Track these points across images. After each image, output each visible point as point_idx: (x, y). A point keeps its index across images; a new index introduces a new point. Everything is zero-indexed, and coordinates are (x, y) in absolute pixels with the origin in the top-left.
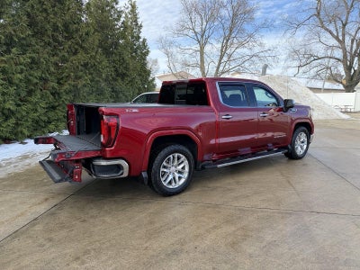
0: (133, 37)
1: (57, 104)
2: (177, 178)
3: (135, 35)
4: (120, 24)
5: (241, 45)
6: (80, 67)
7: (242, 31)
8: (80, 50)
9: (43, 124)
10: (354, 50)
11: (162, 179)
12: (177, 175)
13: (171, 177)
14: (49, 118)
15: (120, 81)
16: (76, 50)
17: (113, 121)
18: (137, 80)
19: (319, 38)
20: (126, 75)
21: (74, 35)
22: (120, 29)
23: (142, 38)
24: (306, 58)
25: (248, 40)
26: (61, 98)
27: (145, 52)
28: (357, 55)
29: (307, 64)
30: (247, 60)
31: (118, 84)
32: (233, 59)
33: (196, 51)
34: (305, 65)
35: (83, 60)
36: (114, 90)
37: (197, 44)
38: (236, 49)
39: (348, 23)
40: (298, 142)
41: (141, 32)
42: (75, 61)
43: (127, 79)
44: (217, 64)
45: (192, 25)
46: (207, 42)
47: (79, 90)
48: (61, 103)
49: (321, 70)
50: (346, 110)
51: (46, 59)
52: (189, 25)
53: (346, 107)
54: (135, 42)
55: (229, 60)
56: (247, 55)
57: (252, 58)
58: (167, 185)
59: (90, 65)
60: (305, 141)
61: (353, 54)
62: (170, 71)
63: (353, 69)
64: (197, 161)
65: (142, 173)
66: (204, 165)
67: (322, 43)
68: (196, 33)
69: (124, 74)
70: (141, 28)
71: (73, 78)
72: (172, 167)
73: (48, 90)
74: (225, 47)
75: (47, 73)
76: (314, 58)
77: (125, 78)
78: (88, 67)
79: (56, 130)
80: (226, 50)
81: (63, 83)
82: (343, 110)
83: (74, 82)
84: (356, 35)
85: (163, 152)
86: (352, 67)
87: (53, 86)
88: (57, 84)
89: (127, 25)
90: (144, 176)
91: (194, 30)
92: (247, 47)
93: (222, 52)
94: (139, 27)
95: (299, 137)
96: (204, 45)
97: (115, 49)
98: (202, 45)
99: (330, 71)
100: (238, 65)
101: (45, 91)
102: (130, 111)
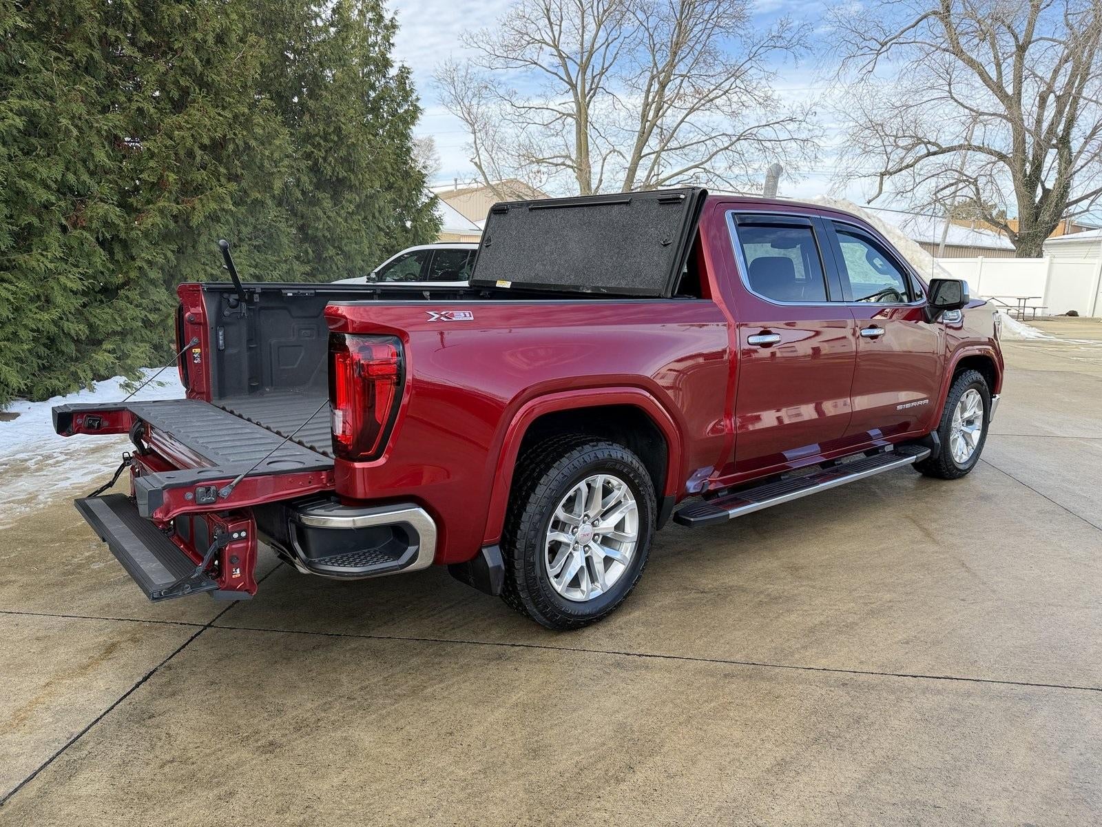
0: (366, 60)
1: (120, 278)
2: (599, 566)
3: (374, 53)
4: (326, 12)
5: (705, 101)
6: (199, 153)
7: (707, 55)
8: (196, 93)
9: (72, 349)
10: (1045, 125)
11: (552, 572)
12: (599, 553)
13: (578, 561)
15: (328, 204)
16: (185, 92)
18: (382, 203)
19: (950, 85)
20: (348, 184)
21: (176, 40)
22: (327, 31)
23: (397, 65)
24: (902, 147)
25: (728, 87)
26: (133, 259)
27: (406, 112)
28: (1054, 142)
29: (908, 166)
30: (722, 150)
31: (320, 213)
32: (678, 146)
33: (564, 114)
34: (901, 170)
35: (209, 130)
36: (307, 234)
37: (567, 92)
38: (687, 115)
39: (1034, 42)
40: (957, 423)
41: (393, 45)
42: (182, 133)
43: (351, 199)
44: (630, 159)
45: (552, 31)
46: (597, 87)
47: (196, 232)
48: (133, 275)
49: (947, 187)
50: (1022, 311)
51: (80, 118)
52: (543, 32)
53: (1022, 301)
54: (373, 78)
55: (666, 148)
56: (723, 134)
57: (737, 144)
58: (567, 591)
59: (231, 147)
60: (976, 418)
61: (1042, 137)
62: (481, 179)
63: (1040, 186)
64: (663, 498)
65: (485, 551)
66: (686, 511)
67: (956, 101)
68: (564, 58)
69: (341, 181)
70: (394, 33)
71: (175, 188)
72: (584, 522)
73: (88, 229)
74: (654, 106)
75: (82, 170)
76: (928, 150)
77: (346, 196)
78: (225, 153)
79: (117, 369)
80: (656, 115)
81: (139, 207)
82: (1013, 311)
83: (178, 204)
84: (1054, 78)
85: (556, 472)
86: (1038, 178)
87: (106, 216)
88: (118, 209)
89: (349, 18)
90: (490, 564)
91: (556, 47)
92: (723, 108)
93: (645, 120)
94: (388, 30)
95: (962, 403)
96: (588, 98)
97: (310, 99)
98: (584, 96)
99: (974, 190)
100: (692, 164)
101: (76, 233)
102: (442, 318)
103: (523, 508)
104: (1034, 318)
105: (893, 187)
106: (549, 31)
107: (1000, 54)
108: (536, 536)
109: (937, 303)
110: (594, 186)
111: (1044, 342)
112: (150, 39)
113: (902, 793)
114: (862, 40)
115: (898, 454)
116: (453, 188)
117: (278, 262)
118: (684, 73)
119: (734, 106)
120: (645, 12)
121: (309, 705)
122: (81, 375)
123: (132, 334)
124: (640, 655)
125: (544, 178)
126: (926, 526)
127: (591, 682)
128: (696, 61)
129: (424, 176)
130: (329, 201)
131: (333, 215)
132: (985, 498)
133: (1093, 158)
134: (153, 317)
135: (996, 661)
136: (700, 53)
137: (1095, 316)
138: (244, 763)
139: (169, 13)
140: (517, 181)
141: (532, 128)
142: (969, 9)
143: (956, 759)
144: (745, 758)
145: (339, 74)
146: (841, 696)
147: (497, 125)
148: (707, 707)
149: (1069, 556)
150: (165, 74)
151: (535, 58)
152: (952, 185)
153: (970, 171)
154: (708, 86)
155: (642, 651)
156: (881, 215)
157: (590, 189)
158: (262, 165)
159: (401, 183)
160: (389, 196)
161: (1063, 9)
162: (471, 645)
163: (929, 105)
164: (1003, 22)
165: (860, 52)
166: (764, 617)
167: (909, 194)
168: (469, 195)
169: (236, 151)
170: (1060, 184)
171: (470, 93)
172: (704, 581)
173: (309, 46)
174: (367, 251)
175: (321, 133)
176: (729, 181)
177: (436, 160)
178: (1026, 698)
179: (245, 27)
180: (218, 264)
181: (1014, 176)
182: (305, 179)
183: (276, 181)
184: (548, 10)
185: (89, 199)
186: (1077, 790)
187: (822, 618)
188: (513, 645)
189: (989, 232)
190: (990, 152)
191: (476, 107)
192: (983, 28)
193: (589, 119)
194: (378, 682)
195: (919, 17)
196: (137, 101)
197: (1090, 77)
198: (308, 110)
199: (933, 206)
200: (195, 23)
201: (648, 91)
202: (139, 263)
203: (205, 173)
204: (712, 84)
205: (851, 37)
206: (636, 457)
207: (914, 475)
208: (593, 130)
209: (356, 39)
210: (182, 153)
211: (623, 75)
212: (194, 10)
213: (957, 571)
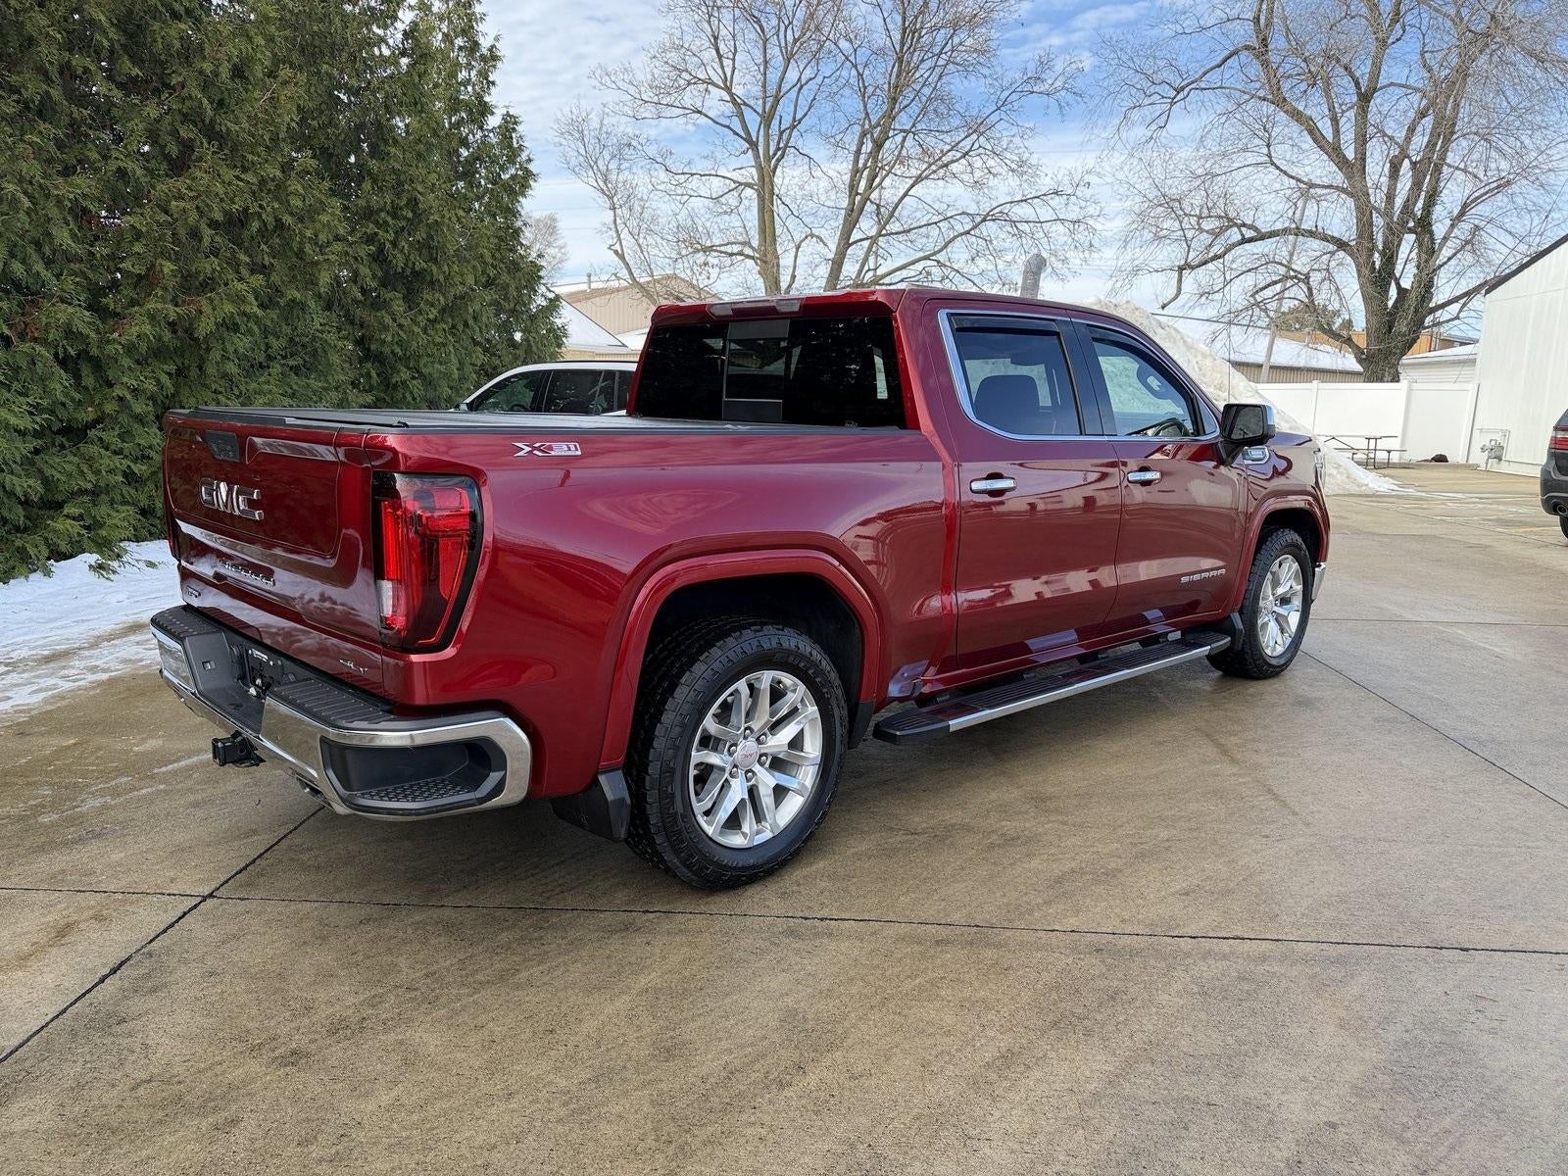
0: (454, 105)
1: (89, 414)
2: (766, 798)
3: (467, 94)
4: (395, 36)
5: (937, 166)
6: (207, 233)
7: (938, 102)
8: (205, 148)
9: (18, 515)
10: (1399, 202)
11: (699, 807)
12: (767, 780)
13: (737, 792)
14: (46, 482)
16: (188, 147)
17: (448, 501)
18: (477, 307)
19: (1268, 146)
20: (428, 278)
21: (173, 72)
22: (397, 64)
23: (499, 112)
24: (1207, 232)
25: (968, 147)
26: (110, 385)
27: (513, 177)
28: (1411, 224)
29: (1216, 257)
30: (961, 235)
31: (388, 320)
32: (901, 229)
33: (741, 184)
34: (1205, 263)
35: (222, 200)
36: (369, 350)
37: (744, 153)
38: (912, 186)
39: (1381, 88)
40: (1268, 601)
41: (493, 83)
42: (182, 204)
43: (432, 300)
44: (833, 247)
45: (722, 67)
46: (786, 146)
47: (204, 346)
48: (110, 408)
49: (1269, 285)
50: (1372, 455)
51: (31, 183)
52: (709, 68)
53: (1372, 442)
54: (464, 131)
55: (884, 232)
56: (963, 213)
57: (983, 227)
58: (721, 834)
59: (255, 225)
60: (1293, 594)
61: (1395, 219)
62: (624, 273)
63: (1393, 284)
64: (857, 704)
65: (602, 779)
66: (889, 723)
67: (1278, 168)
68: (739, 105)
69: (417, 275)
70: (494, 66)
71: (171, 283)
72: (745, 738)
73: (44, 342)
74: (866, 173)
75: (35, 256)
76: (1242, 235)
77: (425, 297)
78: (246, 233)
79: (86, 543)
80: (870, 187)
81: (118, 310)
82: (1360, 456)
83: (176, 306)
84: (1408, 139)
85: (703, 667)
86: (1391, 274)
87: (69, 325)
88: (87, 314)
89: (429, 44)
90: (610, 797)
91: (728, 90)
92: (963, 176)
93: (854, 193)
94: (486, 62)
95: (1273, 574)
96: (774, 161)
97: (372, 157)
98: (769, 159)
99: (1305, 290)
100: (921, 254)
101: (25, 347)
102: (535, 452)
103: (656, 718)
104: (1388, 465)
105: (1196, 286)
106: (717, 66)
107: (1336, 105)
108: (675, 757)
109: (1234, 437)
110: (784, 285)
111: (1399, 497)
112: (136, 71)
113: (1166, 1089)
114: (1149, 84)
115: (1185, 644)
116: (584, 287)
117: (325, 389)
118: (907, 128)
119: (978, 174)
120: (851, 41)
121: (351, 1000)
122: (32, 551)
123: (108, 493)
124: (822, 919)
125: (714, 272)
126: (1222, 741)
127: (753, 957)
128: (924, 110)
129: (540, 268)
130: (401, 302)
131: (406, 322)
132: (1304, 703)
133: (1463, 247)
134: (138, 468)
135: (1303, 915)
136: (929, 99)
137: (1470, 462)
138: (253, 1080)
139: (163, 33)
140: (675, 277)
141: (695, 202)
142: (1294, 43)
143: (1240, 1042)
144: (958, 1050)
145: (415, 125)
146: (1094, 965)
147: (645, 198)
148: (908, 985)
149: (1411, 776)
150: (157, 121)
151: (699, 105)
152: (1275, 283)
153: (1300, 264)
154: (941, 145)
155: (825, 913)
156: (1180, 324)
157: (778, 288)
158: (301, 249)
159: (505, 278)
160: (489, 296)
161: (1419, 45)
162: (586, 914)
163: (1242, 173)
164: (1338, 61)
165: (1147, 101)
166: (995, 864)
167: (1218, 296)
168: (608, 297)
169: (263, 231)
170: (1420, 282)
171: (606, 155)
172: (917, 819)
173: (369, 83)
174: (456, 374)
175: (388, 207)
176: (972, 278)
177: (561, 248)
178: (1339, 961)
179: (275, 55)
180: (237, 392)
181: (1358, 271)
182: (365, 271)
183: (323, 274)
184: (716, 38)
185: (43, 298)
186: (1398, 1077)
187: (1073, 865)
188: (648, 911)
189: (1328, 348)
190: (1326, 238)
191: (615, 172)
192: (1313, 69)
193: (776, 191)
194: (452, 965)
195: (1226, 53)
196: (117, 158)
197: (1455, 136)
198: (370, 174)
199: (1250, 312)
200: (202, 50)
201: (858, 152)
202: (118, 391)
203: (216, 261)
204: (946, 143)
205: (1136, 80)
206: (816, 646)
207: (1211, 674)
208: (782, 207)
209: (439, 74)
210: (182, 232)
211: (823, 130)
212: (199, 30)
213: (1261, 798)
